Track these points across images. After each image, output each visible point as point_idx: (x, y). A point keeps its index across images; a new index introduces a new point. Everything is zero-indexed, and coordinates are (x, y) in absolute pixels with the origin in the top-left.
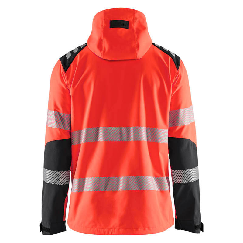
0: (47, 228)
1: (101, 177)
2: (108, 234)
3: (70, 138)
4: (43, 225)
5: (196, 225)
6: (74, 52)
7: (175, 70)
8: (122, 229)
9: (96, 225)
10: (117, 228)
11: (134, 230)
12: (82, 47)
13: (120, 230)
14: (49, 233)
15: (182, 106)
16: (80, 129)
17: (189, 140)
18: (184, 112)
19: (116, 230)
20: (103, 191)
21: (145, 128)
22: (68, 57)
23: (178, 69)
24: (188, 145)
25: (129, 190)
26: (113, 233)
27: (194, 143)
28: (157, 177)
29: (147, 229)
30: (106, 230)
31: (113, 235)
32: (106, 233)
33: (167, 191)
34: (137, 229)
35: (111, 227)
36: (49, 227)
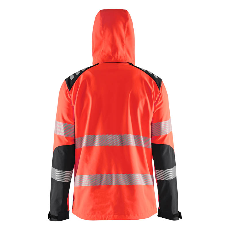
0: (55, 216)
1: (97, 174)
2: (105, 219)
3: (74, 144)
4: (52, 214)
5: (174, 214)
6: (77, 74)
7: (157, 90)
8: (117, 216)
9: (95, 213)
10: (112, 214)
11: (127, 215)
12: (83, 71)
13: (115, 216)
14: (56, 220)
15: (163, 119)
16: (82, 136)
17: (169, 146)
18: (165, 124)
19: (111, 216)
20: (99, 185)
21: (133, 135)
22: (71, 79)
23: (159, 89)
24: (168, 150)
25: (118, 184)
26: (109, 219)
27: (172, 148)
28: (143, 174)
29: (136, 215)
30: (103, 216)
31: (109, 220)
32: (103, 219)
33: (152, 185)
34: (129, 215)
35: (107, 214)
36: (57, 215)
